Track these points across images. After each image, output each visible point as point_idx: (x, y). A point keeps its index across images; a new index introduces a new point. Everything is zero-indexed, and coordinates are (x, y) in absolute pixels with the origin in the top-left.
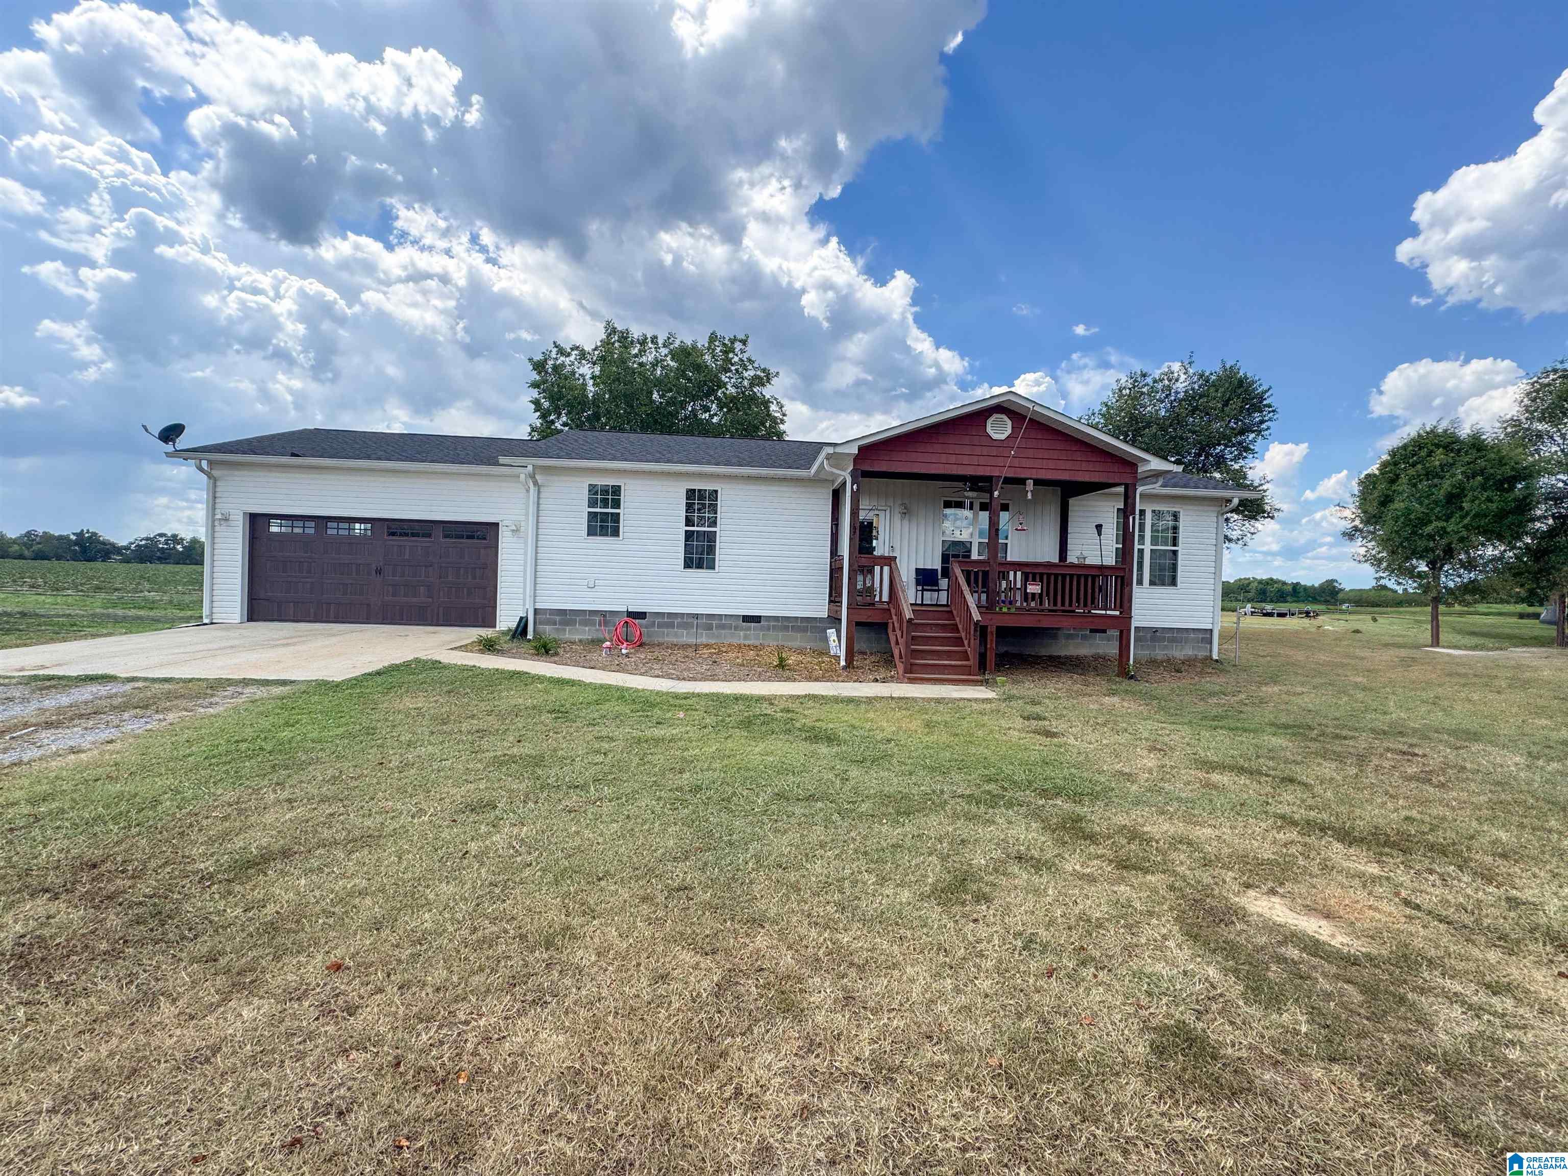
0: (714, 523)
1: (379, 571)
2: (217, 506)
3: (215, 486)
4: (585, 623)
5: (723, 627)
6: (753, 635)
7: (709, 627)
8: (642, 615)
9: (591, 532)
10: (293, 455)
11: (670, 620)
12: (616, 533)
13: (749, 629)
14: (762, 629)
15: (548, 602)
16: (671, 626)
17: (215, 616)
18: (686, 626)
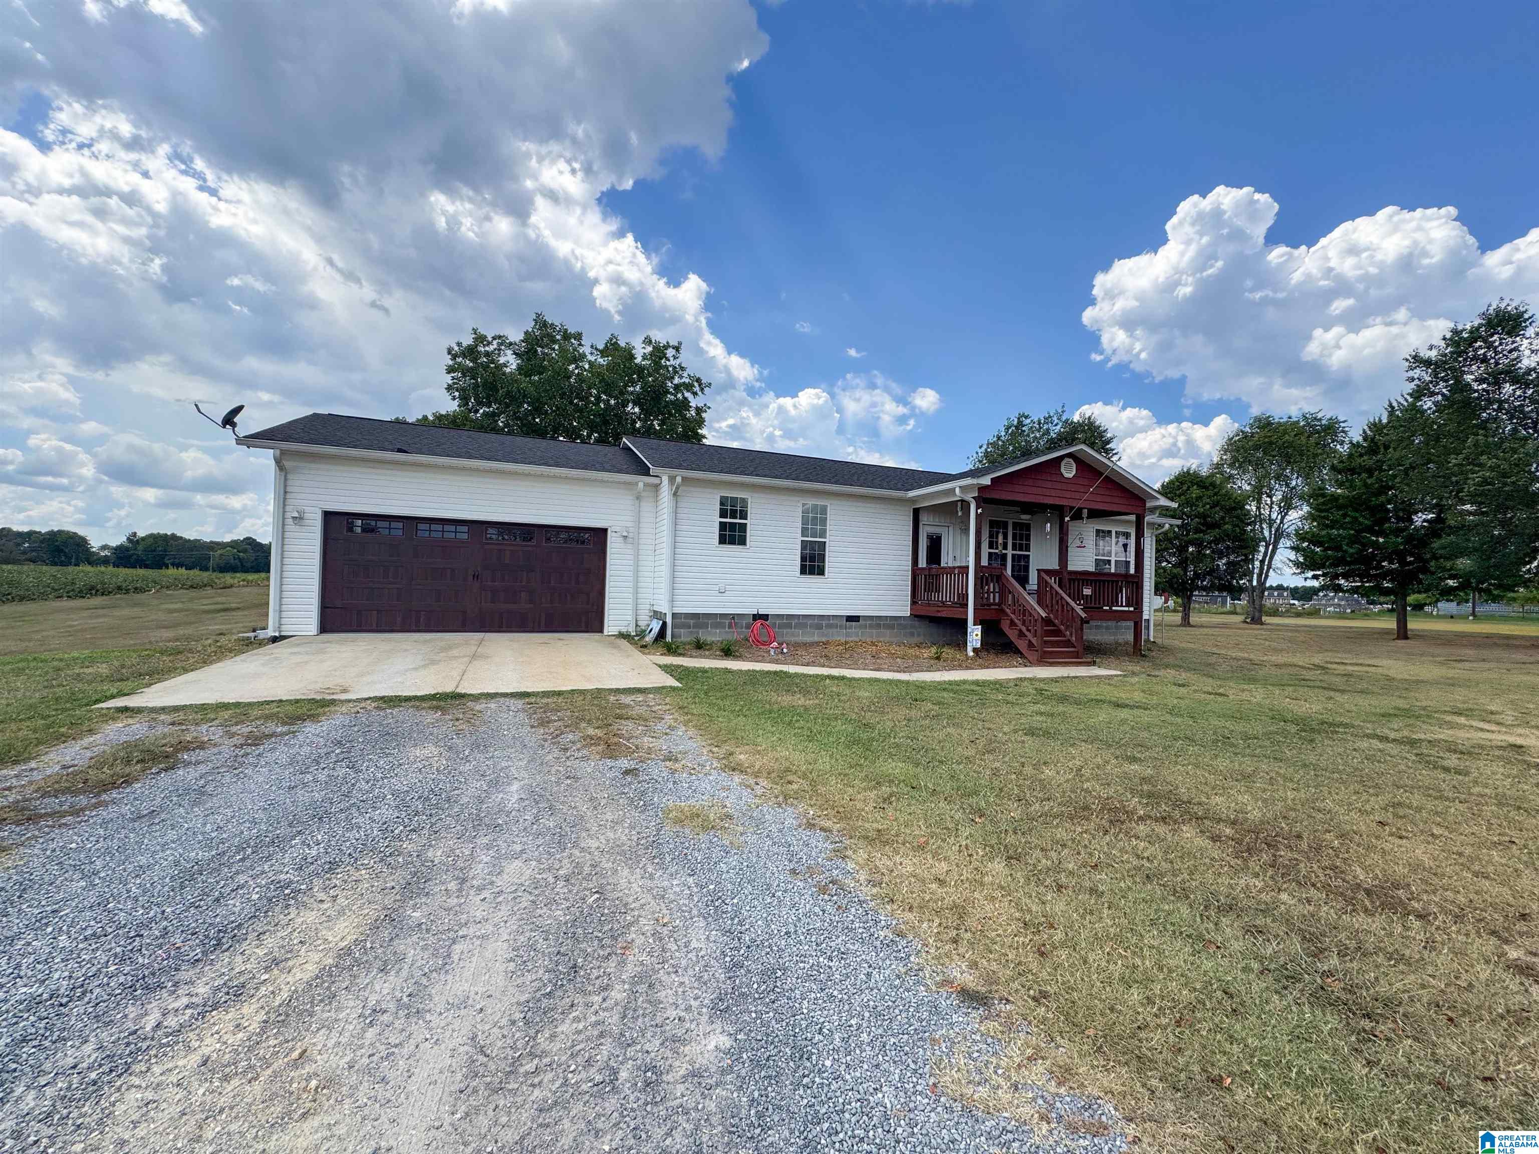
0: (823, 534)
1: (476, 577)
2: (289, 502)
3: (286, 480)
4: (717, 626)
5: (829, 626)
6: (854, 633)
7: (819, 627)
8: (765, 617)
9: (723, 540)
10: (400, 451)
11: (790, 620)
12: (742, 542)
13: (851, 627)
14: (860, 627)
15: (686, 607)
16: (789, 626)
17: (284, 627)
18: (802, 626)
